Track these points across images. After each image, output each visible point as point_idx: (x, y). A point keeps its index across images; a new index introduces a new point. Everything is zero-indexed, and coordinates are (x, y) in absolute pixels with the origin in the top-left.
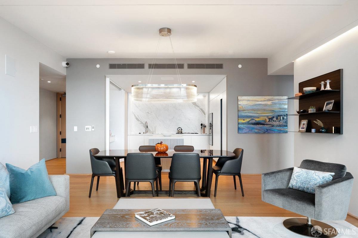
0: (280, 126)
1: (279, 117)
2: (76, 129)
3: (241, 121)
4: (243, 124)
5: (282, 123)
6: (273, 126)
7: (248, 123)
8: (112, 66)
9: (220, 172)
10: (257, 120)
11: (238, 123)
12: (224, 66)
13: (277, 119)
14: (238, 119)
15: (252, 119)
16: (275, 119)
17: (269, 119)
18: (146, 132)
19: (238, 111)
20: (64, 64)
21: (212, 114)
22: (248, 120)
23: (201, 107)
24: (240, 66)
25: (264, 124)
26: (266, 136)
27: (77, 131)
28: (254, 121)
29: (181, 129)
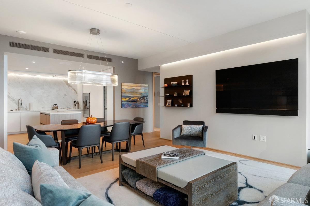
0: (144, 103)
1: (144, 97)
3: (124, 100)
4: (125, 101)
5: (145, 101)
6: (141, 103)
7: (128, 101)
8: (14, 45)
9: (132, 134)
10: (133, 99)
11: (122, 101)
12: (113, 60)
13: (143, 98)
14: (122, 98)
15: (130, 98)
16: (142, 98)
17: (139, 98)
18: (19, 109)
19: (122, 93)
21: (90, 93)
22: (128, 99)
23: (74, 88)
24: (123, 62)
25: (136, 102)
26: (137, 109)
28: (131, 100)
29: (57, 106)
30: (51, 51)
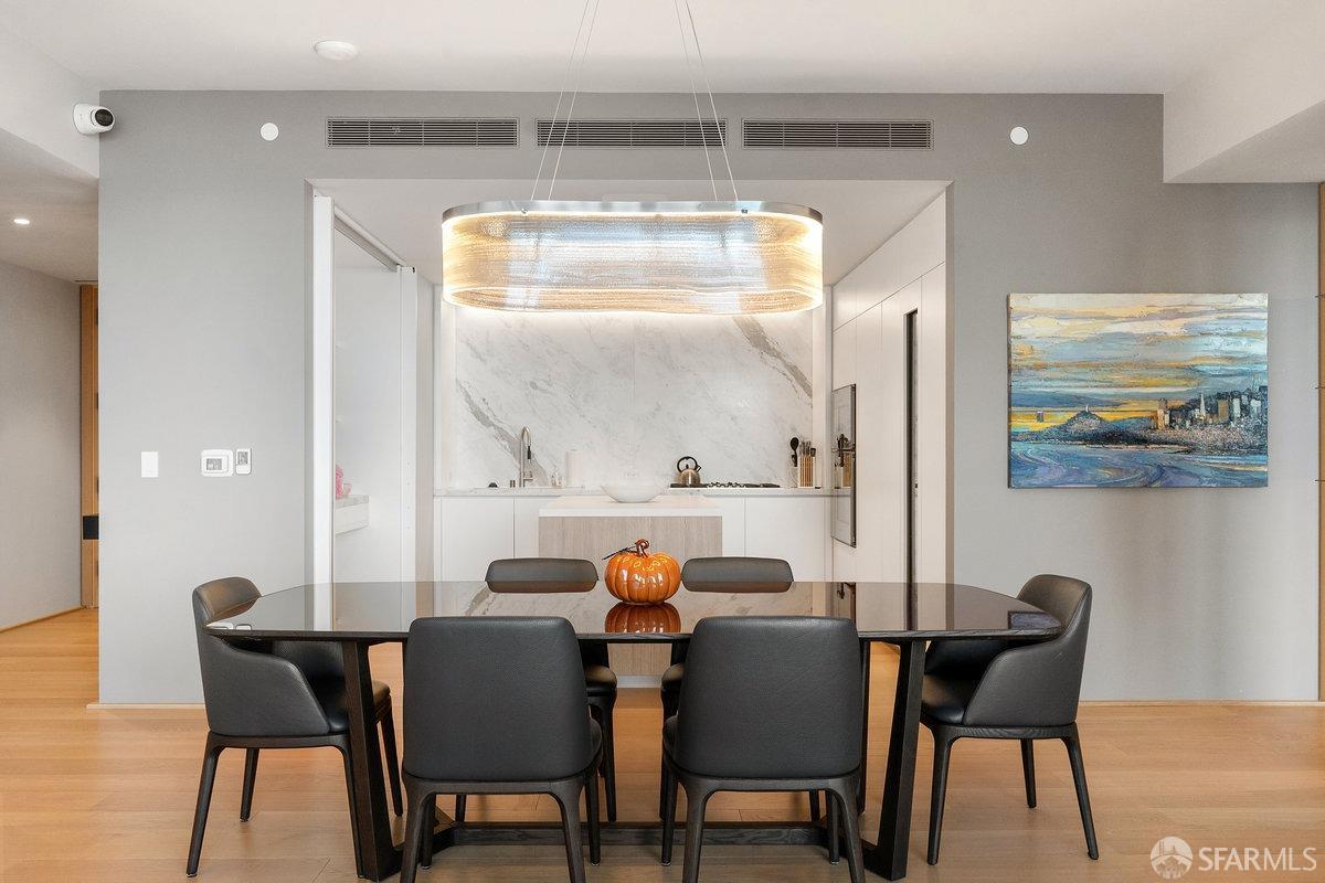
0: (1227, 449)
1: (1222, 405)
2: (150, 464)
3: (1025, 424)
4: (1035, 437)
5: (1239, 432)
6: (1191, 449)
7: (1064, 434)
8: (346, 133)
9: (958, 718)
10: (1109, 416)
11: (1010, 434)
12: (937, 135)
13: (1213, 411)
14: (1010, 414)
15: (1084, 413)
16: (1201, 413)
17: (1173, 411)
18: (526, 478)
19: (1009, 371)
20: (84, 118)
21: (854, 388)
22: (1062, 417)
23: (790, 360)
24: (1019, 136)
25: (1143, 441)
26: (1153, 500)
27: (155, 474)
28: (1091, 425)
29: (697, 466)
30: (526, 136)
